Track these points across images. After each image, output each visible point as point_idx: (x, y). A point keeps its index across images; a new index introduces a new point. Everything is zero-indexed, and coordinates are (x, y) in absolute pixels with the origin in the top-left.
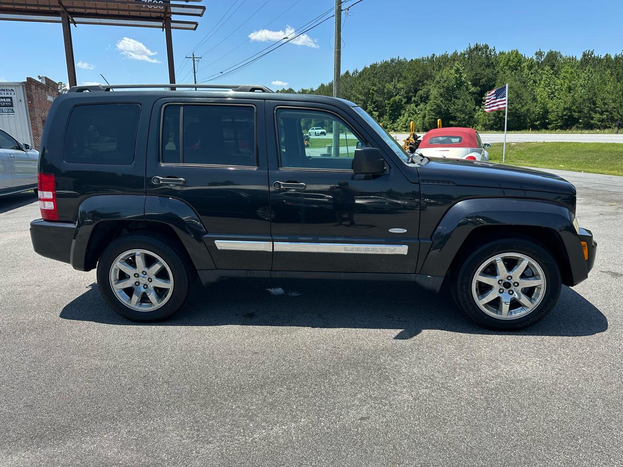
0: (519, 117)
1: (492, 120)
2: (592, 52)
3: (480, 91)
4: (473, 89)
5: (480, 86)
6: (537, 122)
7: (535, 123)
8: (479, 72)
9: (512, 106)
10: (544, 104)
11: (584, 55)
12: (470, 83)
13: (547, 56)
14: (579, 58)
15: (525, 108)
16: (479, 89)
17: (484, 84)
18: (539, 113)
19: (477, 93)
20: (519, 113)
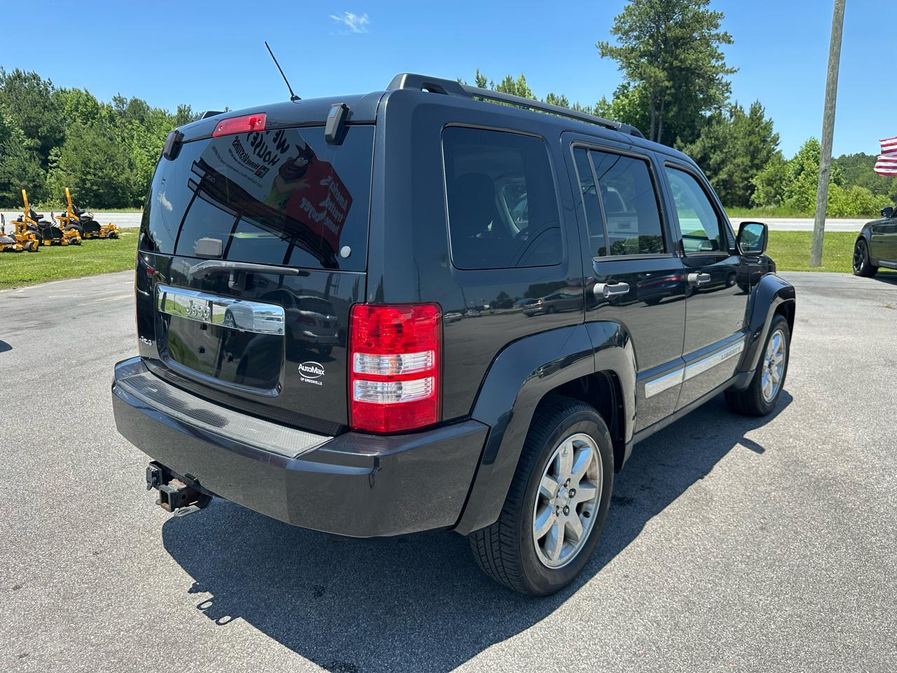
0: (115, 189)
1: (75, 193)
2: (189, 108)
3: (41, 147)
4: (28, 142)
5: (39, 138)
6: (142, 197)
7: (139, 198)
8: (34, 115)
9: (103, 172)
10: (147, 172)
11: (180, 111)
12: (22, 132)
13: (131, 103)
14: (174, 112)
15: (123, 177)
16: (39, 141)
17: (46, 135)
18: (143, 185)
19: (36, 149)
20: (116, 183)
